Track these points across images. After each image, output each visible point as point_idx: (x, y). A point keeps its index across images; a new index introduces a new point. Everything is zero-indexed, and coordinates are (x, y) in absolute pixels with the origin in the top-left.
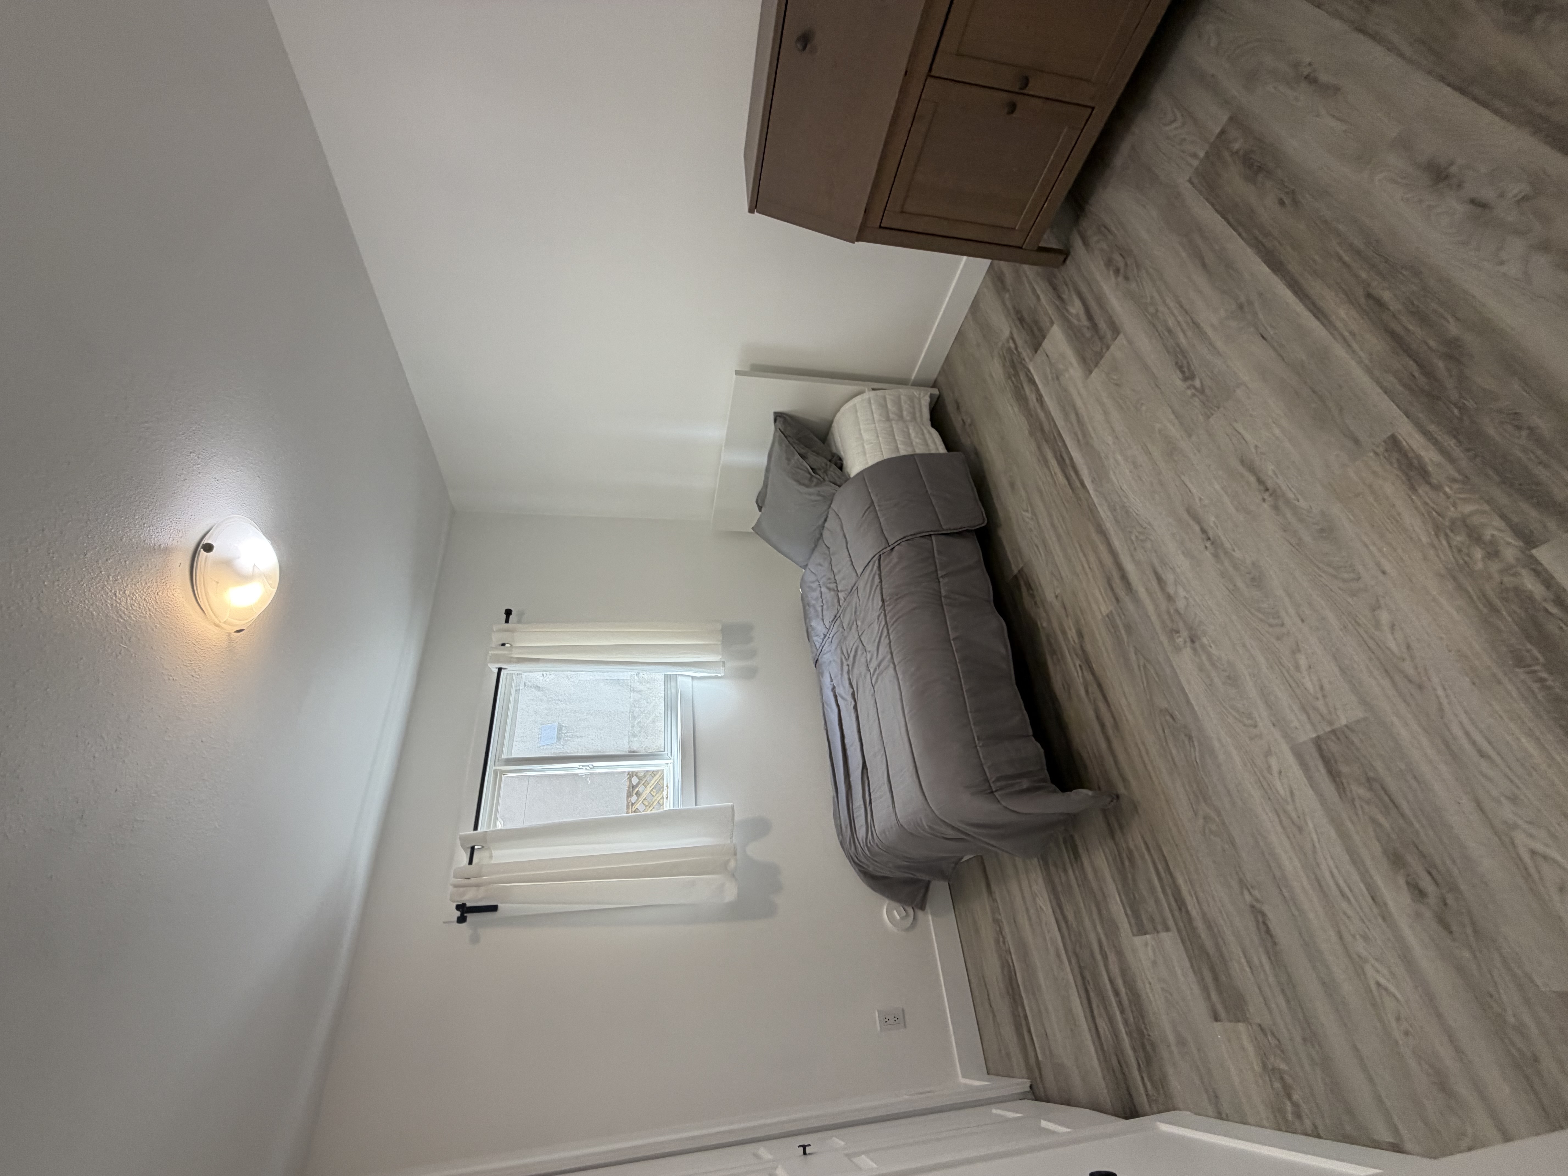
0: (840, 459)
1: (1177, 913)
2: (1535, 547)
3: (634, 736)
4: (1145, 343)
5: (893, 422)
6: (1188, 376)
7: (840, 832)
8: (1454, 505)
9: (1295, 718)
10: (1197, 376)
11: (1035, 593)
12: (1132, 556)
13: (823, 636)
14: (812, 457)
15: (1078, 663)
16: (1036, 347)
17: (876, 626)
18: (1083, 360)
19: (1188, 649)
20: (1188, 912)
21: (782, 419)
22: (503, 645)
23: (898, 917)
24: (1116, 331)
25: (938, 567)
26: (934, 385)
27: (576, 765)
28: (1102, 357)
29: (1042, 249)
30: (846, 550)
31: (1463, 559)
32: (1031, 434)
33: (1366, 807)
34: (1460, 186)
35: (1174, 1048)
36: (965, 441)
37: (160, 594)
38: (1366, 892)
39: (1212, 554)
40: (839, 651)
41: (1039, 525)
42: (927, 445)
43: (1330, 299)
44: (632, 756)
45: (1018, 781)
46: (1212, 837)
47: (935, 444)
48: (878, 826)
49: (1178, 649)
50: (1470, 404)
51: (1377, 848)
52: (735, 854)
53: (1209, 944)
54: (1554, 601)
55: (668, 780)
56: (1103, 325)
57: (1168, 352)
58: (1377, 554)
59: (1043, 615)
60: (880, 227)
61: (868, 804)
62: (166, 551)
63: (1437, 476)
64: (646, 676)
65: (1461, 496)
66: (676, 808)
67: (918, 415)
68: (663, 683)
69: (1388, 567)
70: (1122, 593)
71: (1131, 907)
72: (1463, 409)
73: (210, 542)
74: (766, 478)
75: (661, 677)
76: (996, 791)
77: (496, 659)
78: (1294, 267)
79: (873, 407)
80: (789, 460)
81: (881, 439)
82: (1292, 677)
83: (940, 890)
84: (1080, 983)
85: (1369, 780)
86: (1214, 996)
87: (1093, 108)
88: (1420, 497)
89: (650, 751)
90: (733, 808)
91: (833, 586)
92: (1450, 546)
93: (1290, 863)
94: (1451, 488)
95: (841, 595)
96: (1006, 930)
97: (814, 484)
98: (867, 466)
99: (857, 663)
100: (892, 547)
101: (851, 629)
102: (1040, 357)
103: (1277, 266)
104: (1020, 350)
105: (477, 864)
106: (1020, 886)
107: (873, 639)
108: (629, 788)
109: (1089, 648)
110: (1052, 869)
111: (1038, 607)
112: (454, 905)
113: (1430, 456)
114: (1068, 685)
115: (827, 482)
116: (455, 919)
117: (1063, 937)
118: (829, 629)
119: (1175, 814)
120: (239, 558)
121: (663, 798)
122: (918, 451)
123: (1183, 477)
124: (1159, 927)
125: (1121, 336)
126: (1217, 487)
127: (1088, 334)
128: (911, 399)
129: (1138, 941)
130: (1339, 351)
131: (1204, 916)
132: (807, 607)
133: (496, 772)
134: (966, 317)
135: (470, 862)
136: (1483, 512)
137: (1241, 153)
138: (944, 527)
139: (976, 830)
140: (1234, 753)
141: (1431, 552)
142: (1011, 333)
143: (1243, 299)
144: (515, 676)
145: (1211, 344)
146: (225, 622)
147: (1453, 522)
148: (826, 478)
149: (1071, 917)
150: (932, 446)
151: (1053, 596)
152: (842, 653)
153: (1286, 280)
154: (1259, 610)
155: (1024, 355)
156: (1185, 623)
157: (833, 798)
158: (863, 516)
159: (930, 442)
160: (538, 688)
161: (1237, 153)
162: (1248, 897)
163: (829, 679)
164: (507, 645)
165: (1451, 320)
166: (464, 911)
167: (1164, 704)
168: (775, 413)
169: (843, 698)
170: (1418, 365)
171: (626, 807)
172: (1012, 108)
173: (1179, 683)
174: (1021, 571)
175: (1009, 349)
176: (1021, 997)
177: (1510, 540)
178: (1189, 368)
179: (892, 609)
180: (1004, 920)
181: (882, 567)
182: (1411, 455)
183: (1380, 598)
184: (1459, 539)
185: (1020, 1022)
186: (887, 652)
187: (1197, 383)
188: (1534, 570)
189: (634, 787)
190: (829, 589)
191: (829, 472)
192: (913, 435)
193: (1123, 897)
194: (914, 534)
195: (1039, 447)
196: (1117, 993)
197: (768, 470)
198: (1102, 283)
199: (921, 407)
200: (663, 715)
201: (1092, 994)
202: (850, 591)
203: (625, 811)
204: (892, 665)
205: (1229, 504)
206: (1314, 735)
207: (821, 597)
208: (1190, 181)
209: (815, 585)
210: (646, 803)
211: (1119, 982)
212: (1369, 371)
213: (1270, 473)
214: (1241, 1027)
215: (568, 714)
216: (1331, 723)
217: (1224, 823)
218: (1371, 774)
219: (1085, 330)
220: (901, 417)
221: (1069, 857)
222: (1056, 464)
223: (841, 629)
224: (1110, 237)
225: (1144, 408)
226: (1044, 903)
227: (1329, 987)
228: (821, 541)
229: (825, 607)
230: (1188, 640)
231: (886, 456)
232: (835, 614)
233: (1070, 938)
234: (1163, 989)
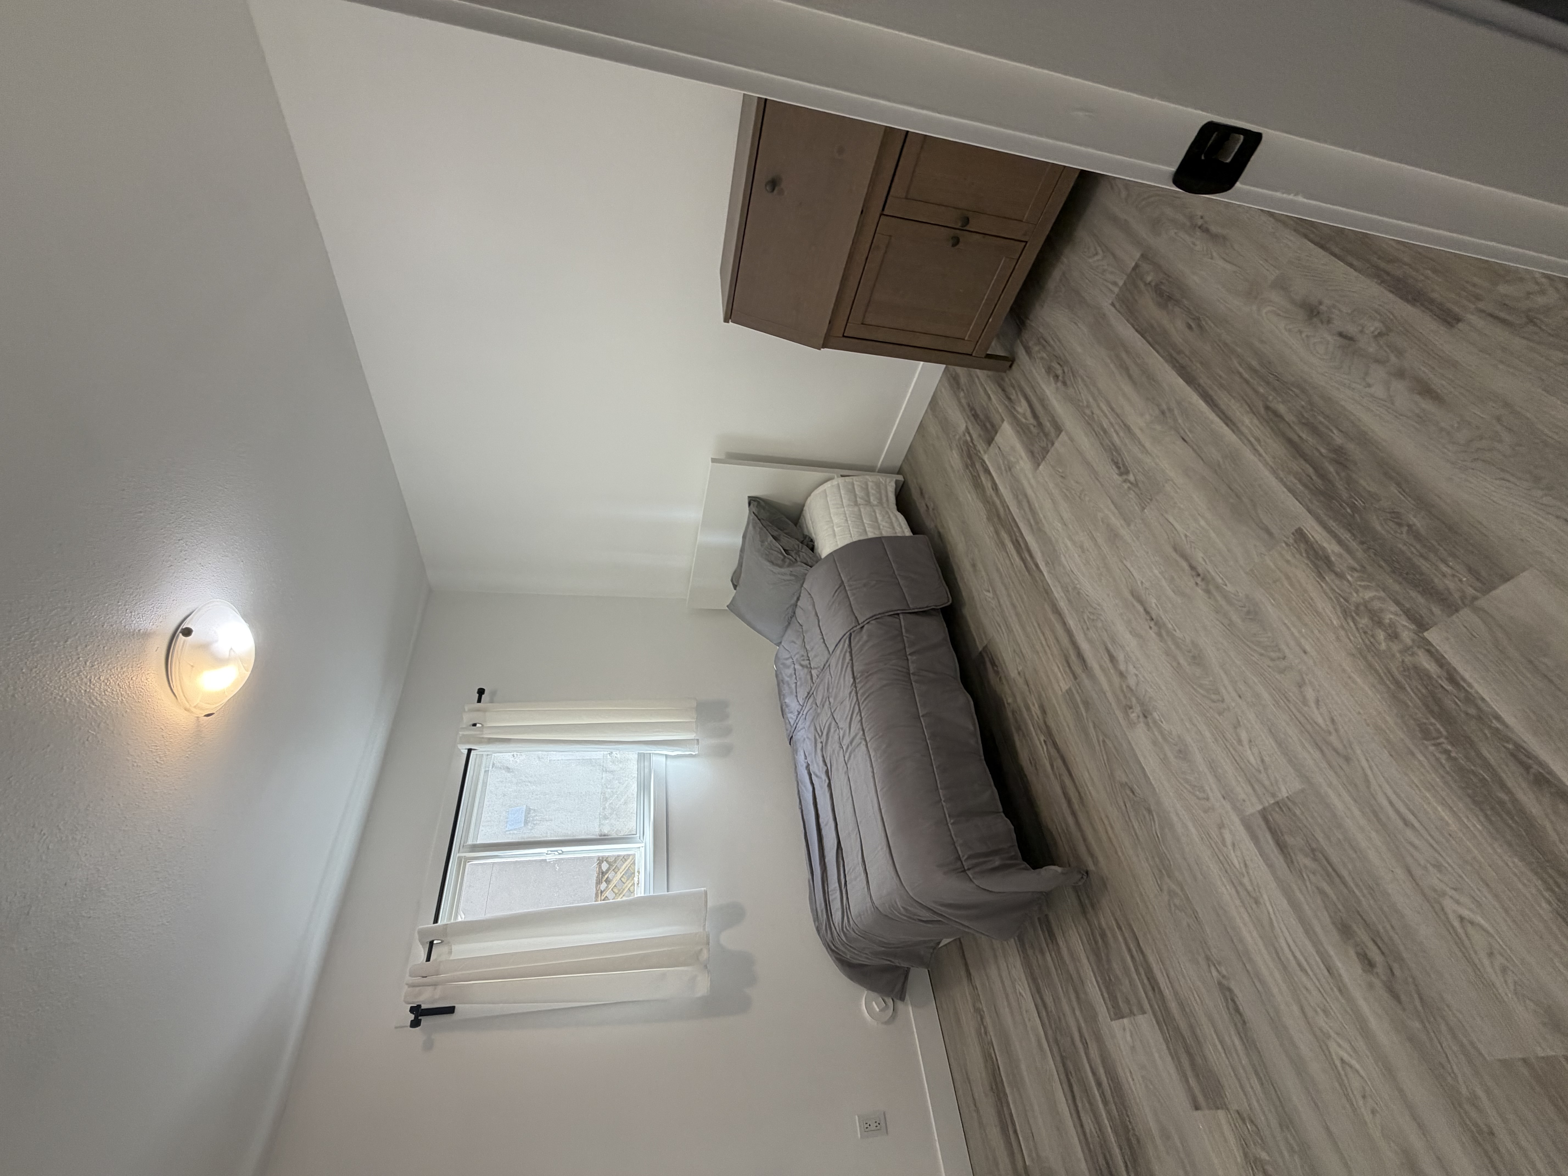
0: (812, 541)
1: (1151, 994)
2: (1427, 630)
3: (605, 818)
4: (1086, 442)
5: (861, 506)
6: (1123, 470)
7: (816, 918)
8: (1357, 592)
9: (1242, 790)
10: (1131, 472)
11: (1000, 670)
12: (1085, 634)
13: (797, 713)
14: (785, 539)
15: (1042, 738)
16: (990, 441)
17: (847, 703)
18: (1032, 453)
19: (1142, 725)
20: (1161, 992)
21: (756, 503)
22: (475, 725)
23: (878, 1010)
24: (1059, 429)
25: (907, 645)
26: (899, 473)
27: (544, 850)
28: (1048, 452)
29: (989, 356)
30: (818, 628)
31: (1370, 641)
32: (989, 519)
33: (1311, 876)
34: (1329, 321)
35: (1158, 1141)
36: (930, 524)
37: (134, 679)
38: (1322, 966)
39: (1156, 633)
40: (812, 728)
41: (1000, 605)
42: (894, 528)
43: (1237, 410)
44: (603, 839)
45: (991, 858)
46: (1177, 911)
47: (900, 527)
48: (854, 910)
49: (1132, 725)
50: (1359, 503)
51: (1327, 920)
52: (708, 944)
53: (1183, 1025)
54: (1447, 679)
55: (640, 865)
56: (1047, 425)
57: (1105, 450)
58: (1297, 634)
59: (1008, 691)
60: (844, 336)
61: (843, 886)
62: (145, 635)
63: (1340, 566)
64: (618, 756)
65: (1363, 583)
66: (647, 895)
67: (884, 500)
68: (636, 763)
69: (1308, 648)
70: (1078, 670)
71: (1107, 988)
72: (1353, 507)
73: (189, 626)
74: (741, 557)
75: (634, 756)
76: (969, 869)
77: (466, 740)
78: (1204, 380)
79: (842, 492)
80: (762, 542)
81: (849, 522)
82: (1234, 749)
83: (919, 977)
84: (1063, 1077)
85: (1313, 850)
86: (1192, 1082)
87: (1026, 242)
88: (1327, 583)
89: (621, 834)
90: (706, 893)
91: (806, 663)
92: (1357, 629)
93: (1251, 937)
94: (1352, 576)
95: (814, 672)
96: (988, 1020)
97: (787, 564)
98: (837, 548)
99: (830, 739)
100: (861, 625)
101: (823, 706)
102: (993, 449)
103: (1190, 380)
104: (975, 443)
105: (436, 960)
106: (999, 969)
107: (845, 716)
108: (599, 874)
109: (1052, 724)
110: (1030, 952)
111: (1003, 684)
112: (409, 1006)
113: (1331, 547)
114: (1034, 761)
115: (799, 563)
116: (409, 1024)
117: (1043, 1025)
118: (803, 706)
119: (1141, 889)
120: (217, 641)
121: (634, 884)
122: (885, 534)
123: (1125, 562)
124: (1135, 1009)
125: (1063, 433)
126: (1156, 572)
127: (1035, 430)
128: (878, 485)
129: (1115, 1024)
130: (1247, 454)
131: (1176, 994)
132: (781, 684)
133: (460, 859)
134: (926, 411)
135: (428, 959)
136: (1379, 598)
137: (1153, 284)
138: (911, 606)
139: (950, 911)
140: (1190, 825)
141: (1342, 633)
142: (967, 428)
143: (1164, 407)
144: (485, 757)
145: (1140, 442)
146: (195, 707)
147: (1357, 606)
148: (798, 559)
149: (1049, 1001)
150: (898, 530)
151: (1016, 672)
152: (816, 729)
153: (1199, 392)
154: (1201, 686)
155: (979, 447)
156: (1137, 699)
157: (809, 881)
158: (833, 596)
159: (896, 525)
160: (508, 769)
161: (1149, 284)
162: (1215, 973)
163: (803, 757)
164: (478, 725)
165: (1335, 431)
166: (419, 1013)
167: (1124, 779)
168: (749, 497)
169: (817, 776)
170: (1314, 468)
171: (594, 895)
172: (956, 241)
173: (1135, 755)
174: (985, 648)
175: (966, 442)
176: (1005, 1095)
177: (1405, 623)
178: (1124, 465)
179: (864, 685)
180: (985, 1009)
181: (852, 645)
182: (1316, 546)
183: (1304, 676)
184: (1364, 621)
185: (1006, 1124)
186: (859, 729)
187: (1131, 477)
188: (1428, 651)
189: (603, 874)
190: (802, 666)
191: (801, 553)
192: (880, 518)
193: (1099, 979)
194: (883, 613)
195: (997, 533)
196: (1099, 1084)
197: (742, 550)
198: (1044, 386)
199: (887, 492)
200: (635, 795)
201: (1075, 1088)
202: (822, 667)
203: (594, 899)
204: (864, 742)
205: (1168, 588)
206: (1260, 807)
207: (795, 674)
208: (1113, 305)
209: (789, 662)
210: (616, 890)
211: (1101, 1071)
212: (1274, 472)
213: (1201, 560)
214: (1221, 1113)
215: (538, 797)
216: (1273, 795)
217: (1187, 898)
218: (1314, 846)
219: (1032, 428)
220: (868, 502)
221: (1045, 939)
222: (1012, 547)
223: (814, 706)
224: (1049, 348)
225: (1087, 499)
226: (1023, 988)
227: (1299, 1067)
228: (794, 618)
229: (798, 683)
230: (1141, 715)
231: (855, 539)
232: (808, 691)
233: (1051, 1026)
234: (1143, 1077)
